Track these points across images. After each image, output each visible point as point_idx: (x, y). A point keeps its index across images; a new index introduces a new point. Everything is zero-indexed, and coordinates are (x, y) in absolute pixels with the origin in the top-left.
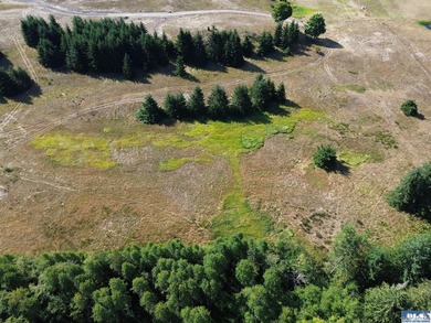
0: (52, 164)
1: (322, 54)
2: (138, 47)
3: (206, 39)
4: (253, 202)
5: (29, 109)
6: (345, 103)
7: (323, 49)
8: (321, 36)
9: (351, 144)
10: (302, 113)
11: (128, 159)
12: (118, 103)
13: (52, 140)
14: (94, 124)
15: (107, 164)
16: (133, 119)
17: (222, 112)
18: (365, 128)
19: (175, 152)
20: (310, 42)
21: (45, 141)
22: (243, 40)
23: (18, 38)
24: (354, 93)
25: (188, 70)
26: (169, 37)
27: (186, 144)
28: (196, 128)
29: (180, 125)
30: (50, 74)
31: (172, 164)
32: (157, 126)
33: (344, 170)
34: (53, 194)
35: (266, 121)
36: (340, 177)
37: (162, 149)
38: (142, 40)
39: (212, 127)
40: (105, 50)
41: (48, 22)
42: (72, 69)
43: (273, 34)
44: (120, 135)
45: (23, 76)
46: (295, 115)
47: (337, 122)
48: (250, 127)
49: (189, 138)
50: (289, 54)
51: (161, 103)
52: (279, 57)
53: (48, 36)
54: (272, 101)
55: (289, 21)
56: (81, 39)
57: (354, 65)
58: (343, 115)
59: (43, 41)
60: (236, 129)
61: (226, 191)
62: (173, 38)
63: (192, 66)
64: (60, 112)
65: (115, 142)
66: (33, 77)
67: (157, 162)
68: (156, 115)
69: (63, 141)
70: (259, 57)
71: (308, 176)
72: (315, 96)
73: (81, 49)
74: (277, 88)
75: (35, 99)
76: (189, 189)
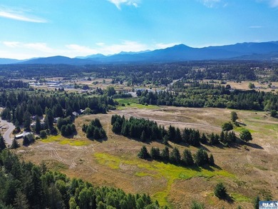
0: (96, 162)
1: (248, 150)
4: (170, 198)
5: (101, 144)
6: (249, 173)
7: (248, 147)
8: (250, 142)
9: (242, 191)
10: (221, 172)
11: (124, 168)
12: (132, 148)
13: (101, 155)
14: (119, 153)
15: (115, 167)
16: (135, 155)
17: (176, 161)
18: (255, 186)
19: (145, 171)
20: (243, 143)
21: (98, 155)
22: (201, 136)
24: (258, 169)
25: (170, 143)
27: (153, 169)
28: (161, 164)
29: (154, 162)
30: (114, 135)
31: (142, 174)
32: (144, 160)
33: (230, 201)
34: (90, 171)
35: (199, 170)
36: (226, 203)
37: (140, 168)
38: (153, 127)
39: (169, 166)
40: (136, 128)
41: (122, 117)
42: (123, 134)
43: (220, 135)
44: (127, 159)
45: (104, 133)
46: (216, 172)
47: (240, 180)
48: (188, 171)
49: (154, 167)
50: (227, 146)
51: (149, 151)
52: (221, 147)
53: (119, 121)
54: (207, 163)
55: (231, 131)
56: (129, 123)
57: (266, 158)
58: (245, 178)
59: (116, 122)
60: (181, 170)
61: (159, 190)
63: (175, 142)
64: (109, 147)
65: (123, 161)
66: (107, 135)
67: (135, 172)
68: (145, 155)
69: (104, 156)
70: (210, 145)
71: (208, 198)
72: (233, 166)
73: (128, 127)
75: (104, 142)
76: (143, 185)
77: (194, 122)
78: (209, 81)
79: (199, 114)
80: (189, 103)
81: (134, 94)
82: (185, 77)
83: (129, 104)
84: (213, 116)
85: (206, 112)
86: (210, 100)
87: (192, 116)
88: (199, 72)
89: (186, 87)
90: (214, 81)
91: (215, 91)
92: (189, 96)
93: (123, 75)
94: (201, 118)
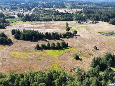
0: (14, 58)
1: (77, 38)
2: (37, 35)
3: (51, 34)
4: (59, 66)
5: (10, 47)
6: (81, 47)
7: (77, 37)
8: (76, 34)
9: (82, 55)
10: (72, 49)
11: (32, 57)
12: (30, 46)
13: (14, 53)
14: (24, 50)
15: (26, 58)
16: (33, 49)
17: (54, 48)
18: (86, 52)
19: (42, 56)
20: (74, 35)
21: (13, 53)
22: (59, 34)
23: (10, 33)
24: (83, 45)
25: (47, 40)
26: (43, 34)
27: (45, 54)
28: (48, 51)
29: (44, 50)
30: (16, 40)
31: (41, 58)
32: (39, 51)
33: (81, 60)
34: (13, 64)
35: (64, 50)
36: (80, 61)
37: (39, 55)
38: (37, 34)
39: (51, 51)
40: (29, 35)
41: (18, 30)
42: (21, 39)
43: (66, 34)
44: (30, 52)
45: (10, 40)
46: (70, 49)
47: (79, 50)
48: (60, 51)
49: (47, 53)
50: (69, 37)
51: (40, 46)
52: (67, 38)
53: (17, 33)
54: (65, 46)
55: (69, 31)
56: (24, 33)
57: (84, 40)
58: (81, 49)
59: (16, 33)
60: (57, 51)
61: (53, 63)
62: (44, 34)
63: (48, 39)
64: (17, 47)
65: (29, 53)
66: (12, 41)
67: (38, 58)
68: (39, 48)
69: (17, 53)
70: (63, 38)
71: (73, 61)
72: (75, 45)
73: (24, 35)
74: (66, 43)
75: (12, 45)
76: (45, 63)
77: (53, 28)
78: (48, 8)
79: (53, 25)
80: (46, 19)
81: (16, 16)
82: (38, 7)
83: (16, 22)
84: (59, 25)
85: (55, 23)
86: (54, 18)
87: (51, 26)
88: (43, 4)
89: (41, 12)
90: (51, 8)
91: (54, 13)
92: (44, 16)
93: (3, 5)
94: (54, 26)
